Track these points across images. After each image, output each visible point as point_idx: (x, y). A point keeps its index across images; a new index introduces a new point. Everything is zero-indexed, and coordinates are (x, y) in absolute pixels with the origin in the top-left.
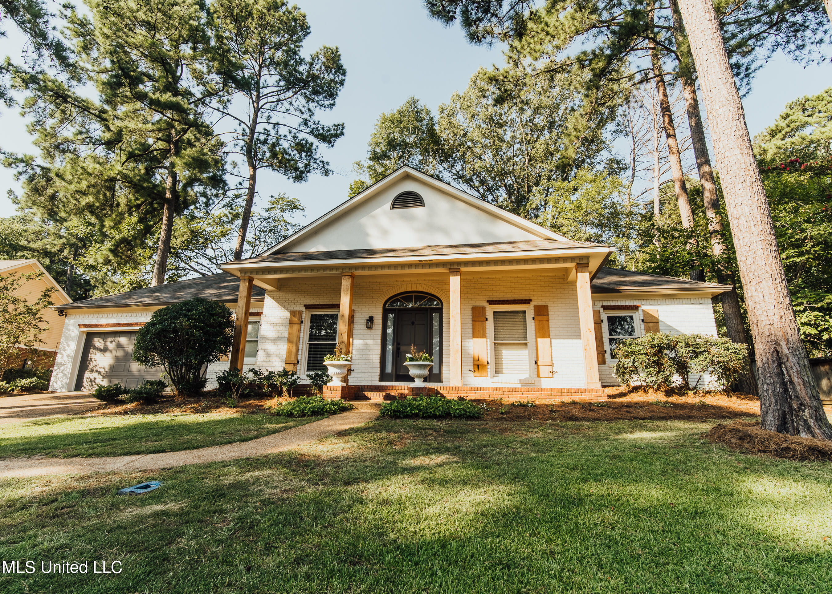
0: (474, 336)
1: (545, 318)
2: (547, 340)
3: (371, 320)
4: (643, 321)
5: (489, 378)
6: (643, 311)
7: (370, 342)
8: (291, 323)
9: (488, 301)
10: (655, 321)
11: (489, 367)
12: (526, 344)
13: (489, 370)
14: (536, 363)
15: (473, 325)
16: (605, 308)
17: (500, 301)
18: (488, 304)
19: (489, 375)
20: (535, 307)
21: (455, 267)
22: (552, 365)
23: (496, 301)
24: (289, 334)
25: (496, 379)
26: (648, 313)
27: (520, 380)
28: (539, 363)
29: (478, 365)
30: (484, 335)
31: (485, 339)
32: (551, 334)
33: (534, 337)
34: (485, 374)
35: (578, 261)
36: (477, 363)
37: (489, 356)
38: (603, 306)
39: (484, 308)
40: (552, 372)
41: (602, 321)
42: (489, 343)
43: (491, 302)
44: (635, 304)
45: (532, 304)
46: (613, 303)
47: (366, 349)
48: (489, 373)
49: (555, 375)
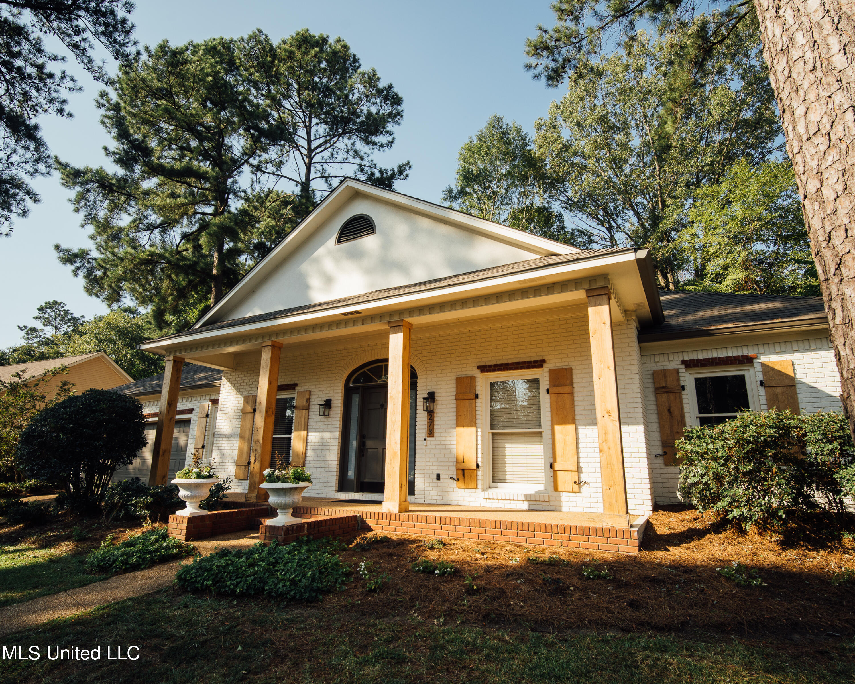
0: (458, 426)
1: (567, 389)
2: (571, 428)
3: (328, 404)
4: (762, 383)
5: (479, 491)
6: (763, 365)
7: (327, 436)
8: (244, 412)
9: (479, 367)
10: (786, 382)
11: (479, 473)
12: (540, 433)
13: (479, 477)
14: (551, 466)
15: (457, 407)
16: (688, 364)
17: (496, 365)
18: (478, 372)
19: (480, 486)
20: (552, 372)
21: (396, 318)
22: (579, 470)
23: (490, 366)
24: (242, 427)
25: (492, 493)
26: (773, 369)
27: (526, 495)
28: (557, 467)
29: (463, 470)
30: (472, 423)
31: (474, 429)
32: (577, 417)
33: (549, 423)
34: (473, 485)
35: (587, 286)
36: (462, 466)
37: (479, 455)
38: (684, 362)
39: (473, 379)
40: (578, 483)
41: (683, 388)
42: (479, 434)
43: (484, 369)
44: (745, 353)
45: (547, 367)
46: (701, 356)
47: (323, 445)
48: (479, 482)
49: (584, 488)
